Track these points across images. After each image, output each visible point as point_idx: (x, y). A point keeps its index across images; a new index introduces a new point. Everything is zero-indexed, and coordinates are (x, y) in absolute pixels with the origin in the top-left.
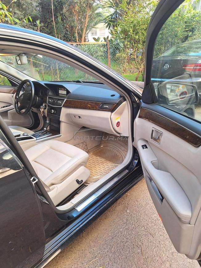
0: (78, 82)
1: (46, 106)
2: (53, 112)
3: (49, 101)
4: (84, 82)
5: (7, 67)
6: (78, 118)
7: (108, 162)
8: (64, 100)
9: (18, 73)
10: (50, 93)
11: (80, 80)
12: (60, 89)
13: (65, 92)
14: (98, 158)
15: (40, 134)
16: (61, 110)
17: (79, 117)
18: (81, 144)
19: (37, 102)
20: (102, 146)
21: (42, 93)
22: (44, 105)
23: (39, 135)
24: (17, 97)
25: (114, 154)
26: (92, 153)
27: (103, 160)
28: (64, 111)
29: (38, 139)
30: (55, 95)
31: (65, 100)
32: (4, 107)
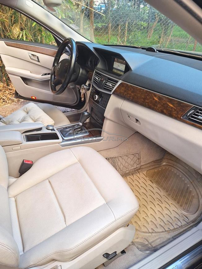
0: (151, 50)
1: (89, 85)
2: (96, 99)
3: (95, 79)
4: (160, 51)
5: (47, 16)
6: (135, 120)
7: (170, 202)
8: (117, 82)
9: (63, 26)
10: (99, 66)
11: (154, 47)
12: (116, 59)
13: (122, 67)
14: (154, 185)
15: (71, 132)
16: (109, 100)
17: (137, 120)
18: (132, 157)
19: (79, 77)
20: (164, 164)
21: (91, 62)
22: (87, 83)
23: (69, 132)
24: (56, 65)
25: (183, 187)
26: (145, 173)
27: (162, 193)
28: (114, 102)
29: (65, 138)
30: (105, 70)
31: (120, 82)
32: (45, 74)
